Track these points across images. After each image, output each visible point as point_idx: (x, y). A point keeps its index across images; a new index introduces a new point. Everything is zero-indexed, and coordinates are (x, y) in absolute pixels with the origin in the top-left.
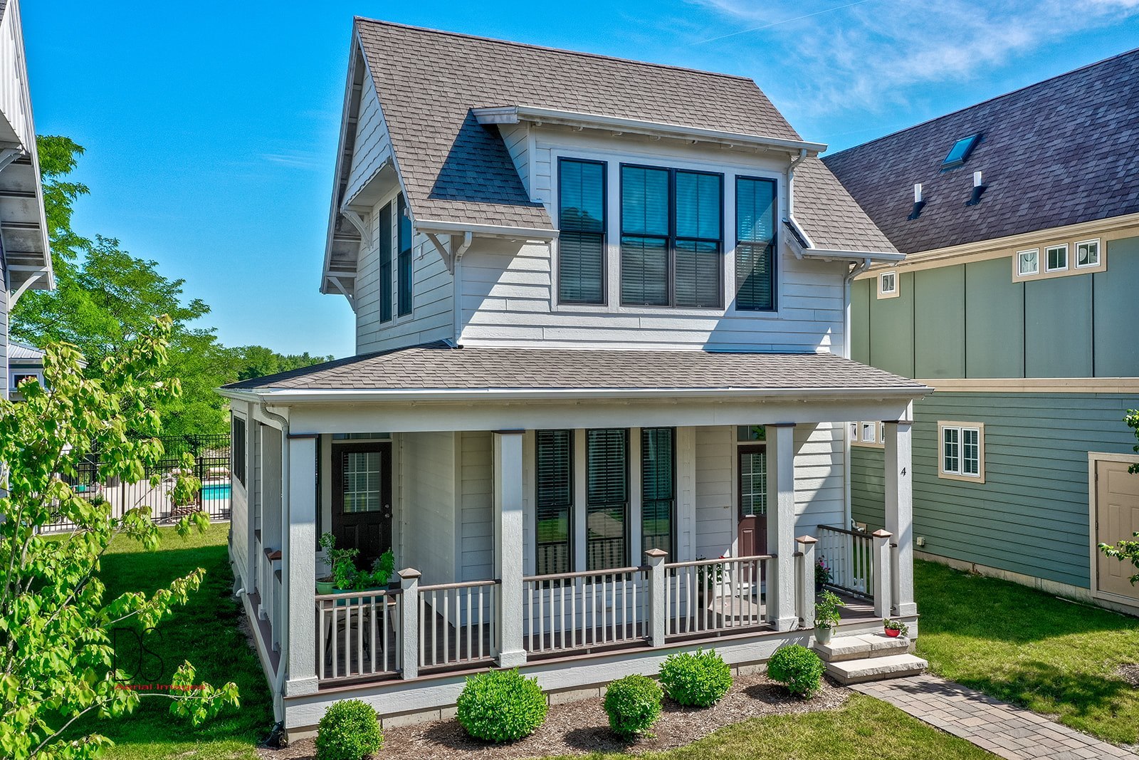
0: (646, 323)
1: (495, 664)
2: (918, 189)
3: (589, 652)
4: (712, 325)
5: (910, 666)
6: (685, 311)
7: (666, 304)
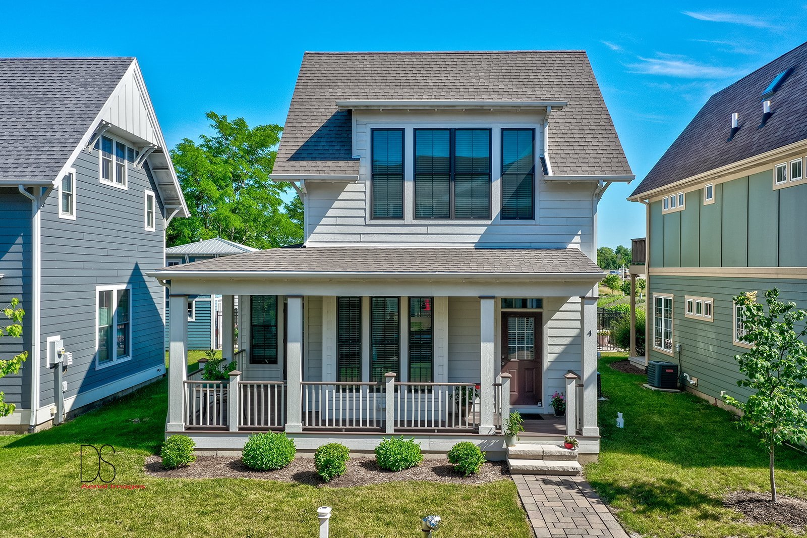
0: (431, 230)
1: (283, 430)
2: (735, 117)
3: (344, 430)
4: (482, 230)
5: (565, 468)
6: (461, 221)
7: (448, 217)
